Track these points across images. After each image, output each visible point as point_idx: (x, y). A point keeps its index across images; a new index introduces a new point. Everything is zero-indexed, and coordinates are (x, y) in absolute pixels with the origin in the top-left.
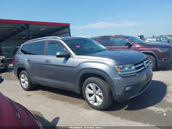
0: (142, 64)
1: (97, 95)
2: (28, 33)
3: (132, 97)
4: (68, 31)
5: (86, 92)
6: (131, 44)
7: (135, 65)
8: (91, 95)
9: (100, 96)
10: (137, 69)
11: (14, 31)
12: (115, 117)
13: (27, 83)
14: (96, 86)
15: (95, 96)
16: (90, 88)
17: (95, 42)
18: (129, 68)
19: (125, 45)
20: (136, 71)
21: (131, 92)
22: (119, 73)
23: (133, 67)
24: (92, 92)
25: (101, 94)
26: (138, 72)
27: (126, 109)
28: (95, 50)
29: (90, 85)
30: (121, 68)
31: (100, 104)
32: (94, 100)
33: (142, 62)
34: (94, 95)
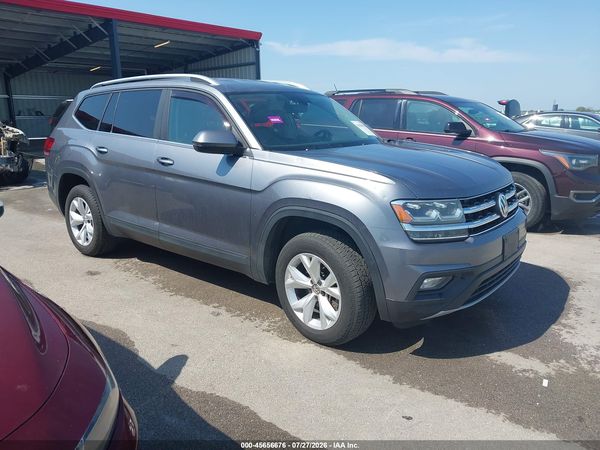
0: (491, 204)
1: (323, 293)
2: (109, 53)
3: (442, 313)
4: (252, 59)
5: (288, 281)
6: (468, 128)
7: (466, 204)
8: (301, 293)
9: (332, 300)
10: (469, 218)
11: (61, 39)
12: (375, 373)
13: (90, 228)
14: (322, 265)
15: (316, 297)
16: (301, 268)
17: (341, 110)
18: (443, 212)
19: (447, 131)
20: (466, 227)
21: (440, 295)
22: (407, 227)
23: (459, 213)
24: (306, 282)
25: (336, 292)
26: (471, 231)
27: (415, 353)
28: (334, 139)
29: (304, 258)
30: (414, 212)
31: (329, 324)
32: (310, 311)
33: (493, 196)
34: (313, 294)
